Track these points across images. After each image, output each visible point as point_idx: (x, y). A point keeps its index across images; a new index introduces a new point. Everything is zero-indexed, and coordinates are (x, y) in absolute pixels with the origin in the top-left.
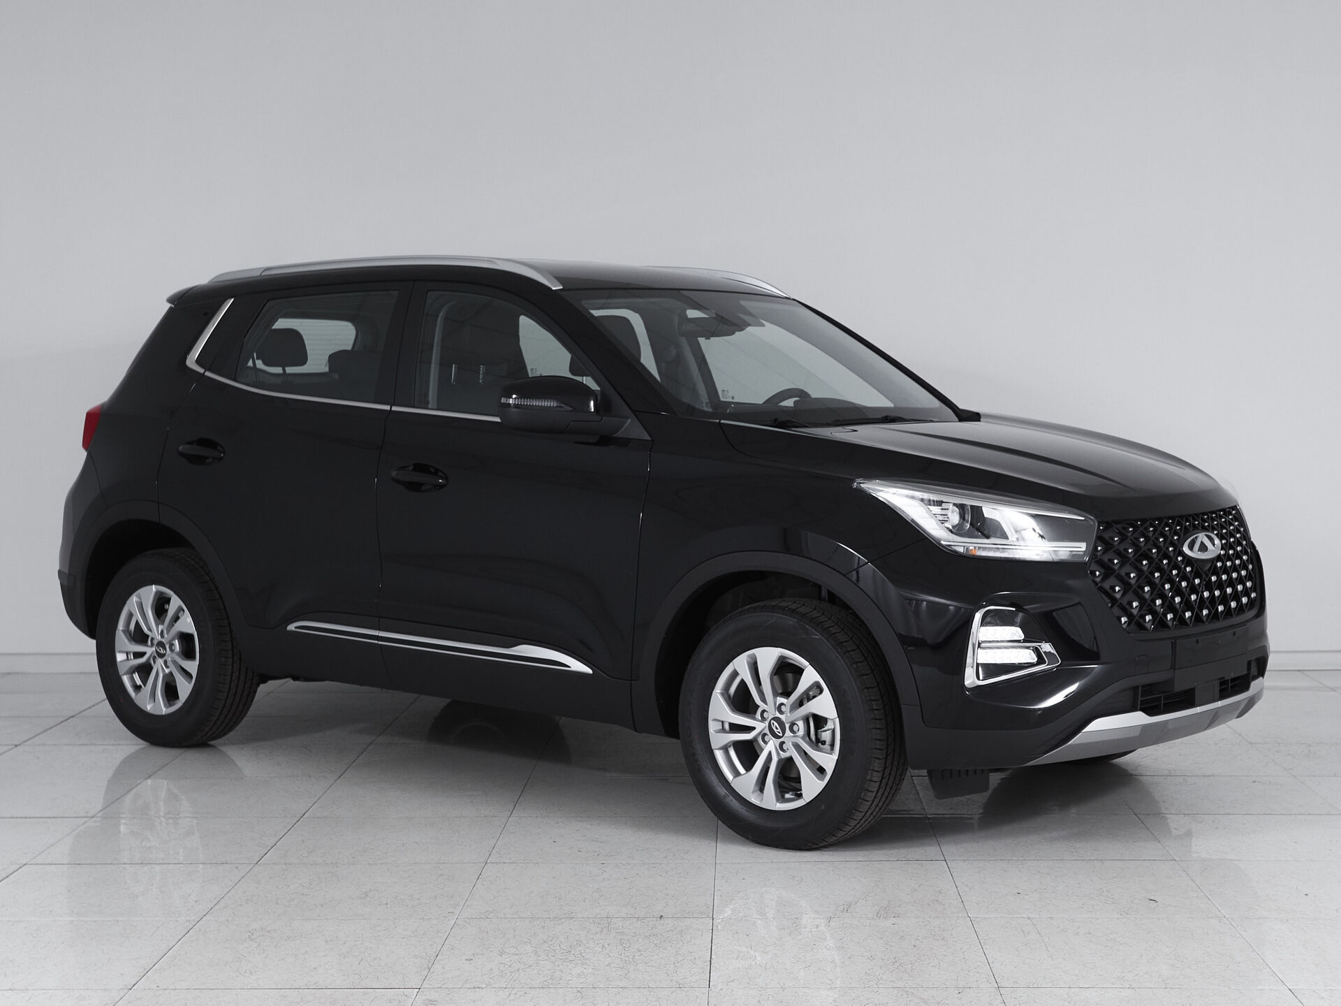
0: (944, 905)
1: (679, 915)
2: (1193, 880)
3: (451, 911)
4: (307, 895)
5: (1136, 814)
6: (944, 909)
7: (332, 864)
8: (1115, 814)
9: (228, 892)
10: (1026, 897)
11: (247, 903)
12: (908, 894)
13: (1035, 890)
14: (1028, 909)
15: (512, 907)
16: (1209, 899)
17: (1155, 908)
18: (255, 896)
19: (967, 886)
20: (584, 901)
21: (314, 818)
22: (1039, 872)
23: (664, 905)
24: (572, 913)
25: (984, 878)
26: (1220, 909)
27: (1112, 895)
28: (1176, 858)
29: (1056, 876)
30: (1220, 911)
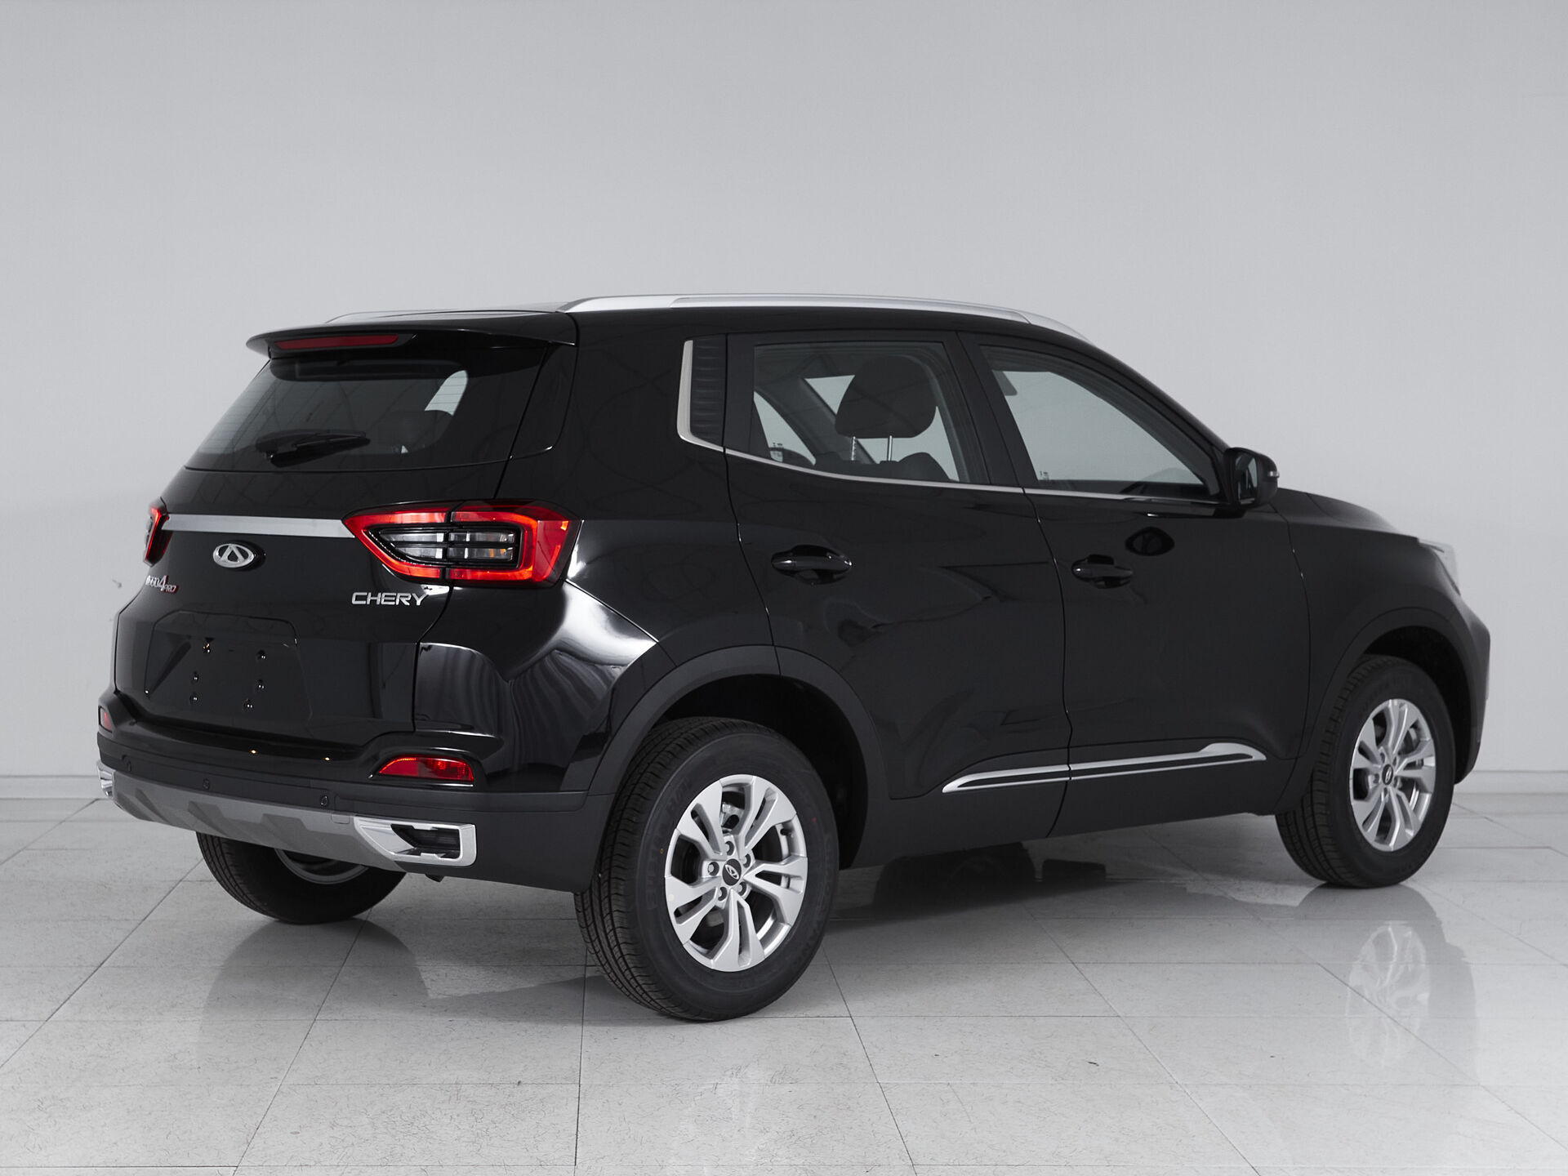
0: (849, 1069)
2: (1140, 1040)
3: (274, 1076)
4: (106, 1057)
5: (1073, 963)
6: (850, 1074)
7: (136, 1021)
8: (1049, 963)
10: (945, 1060)
11: (36, 1067)
12: (807, 1056)
13: (956, 1052)
14: (948, 1074)
15: (345, 1071)
16: (1158, 1061)
17: (1096, 1073)
18: (45, 1058)
19: (876, 1047)
21: (114, 967)
22: (961, 1031)
25: (897, 1037)
26: (1171, 1073)
27: (1046, 1057)
28: (1120, 1014)
29: (980, 1035)
30: (1171, 1076)
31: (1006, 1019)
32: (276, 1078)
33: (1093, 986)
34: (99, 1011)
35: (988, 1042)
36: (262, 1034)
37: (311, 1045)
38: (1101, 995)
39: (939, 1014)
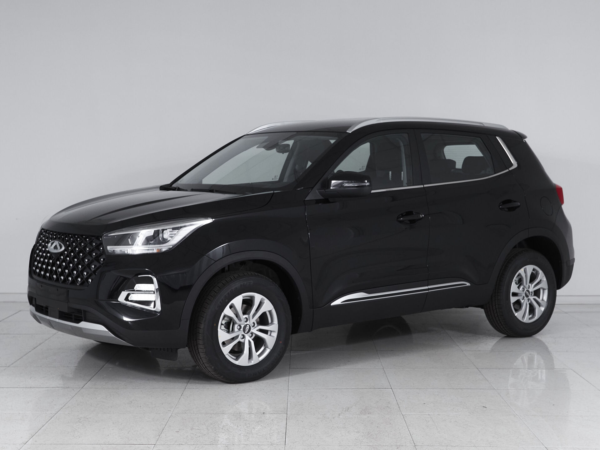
0: (391, 409)
1: (272, 412)
2: (503, 398)
3: (169, 409)
4: (105, 402)
5: (477, 369)
9: (69, 401)
10: (428, 405)
11: (78, 406)
12: (375, 404)
13: (432, 402)
14: (428, 411)
15: (197, 408)
16: (510, 407)
17: (486, 411)
18: (81, 403)
20: (229, 406)
22: (434, 394)
23: (265, 408)
24: (224, 411)
25: (409, 397)
26: (515, 411)
27: (466, 404)
28: (495, 388)
29: (441, 396)
30: (515, 412)
31: (452, 390)
32: (170, 411)
33: (485, 377)
34: (102, 384)
35: (444, 398)
37: (184, 398)
39: (426, 388)
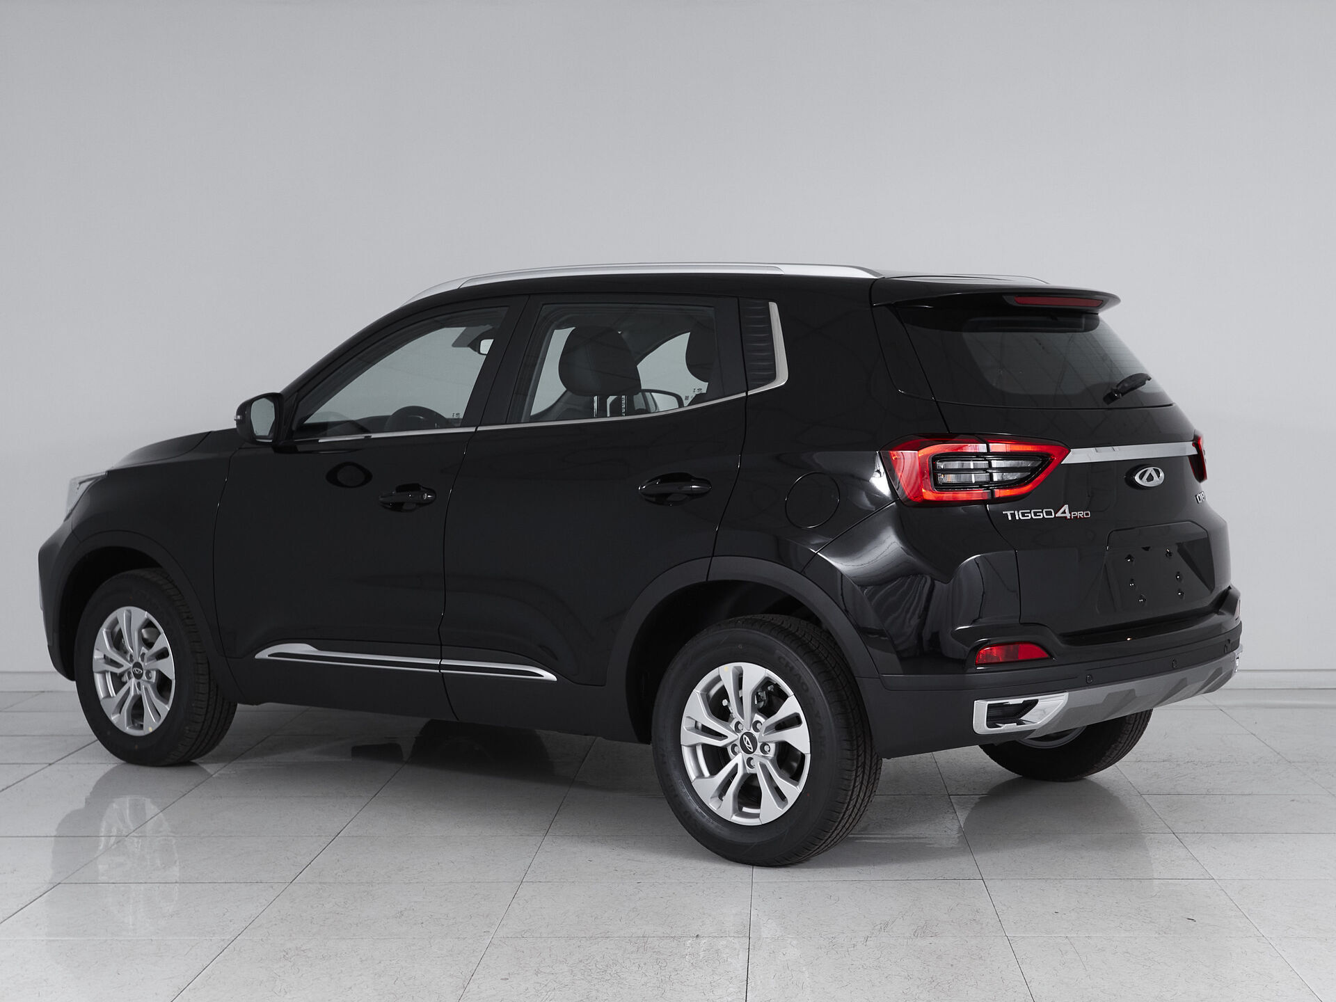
36: (476, 894)
38: (1198, 861)
